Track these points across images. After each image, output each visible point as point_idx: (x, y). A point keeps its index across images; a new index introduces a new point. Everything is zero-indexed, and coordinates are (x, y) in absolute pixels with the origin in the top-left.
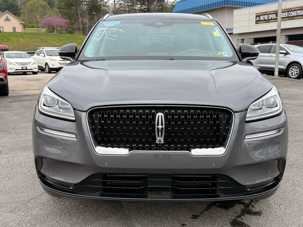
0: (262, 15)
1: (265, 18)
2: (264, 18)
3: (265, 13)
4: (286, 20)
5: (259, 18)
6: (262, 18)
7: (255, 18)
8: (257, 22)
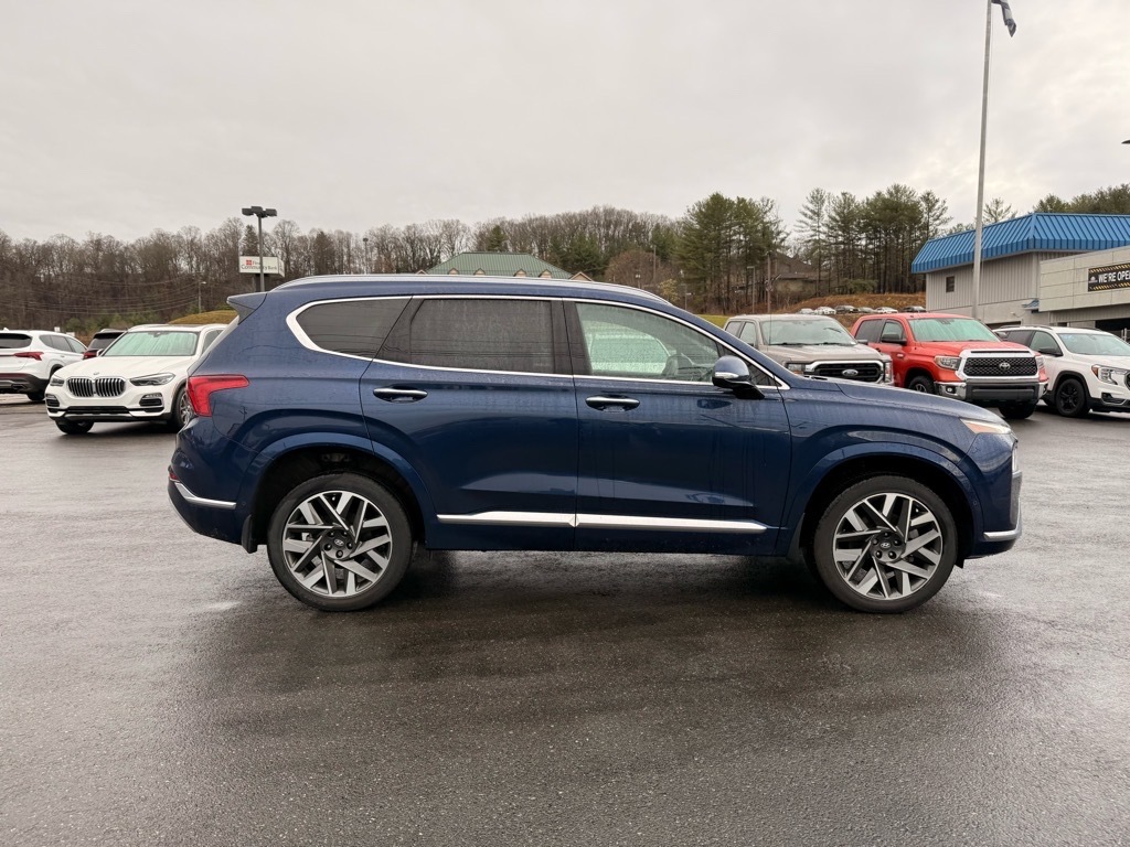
0: (1104, 273)
1: (1110, 278)
2: (1107, 279)
3: (1109, 267)
5: (1097, 278)
6: (1102, 278)
7: (1087, 279)
8: (1092, 287)
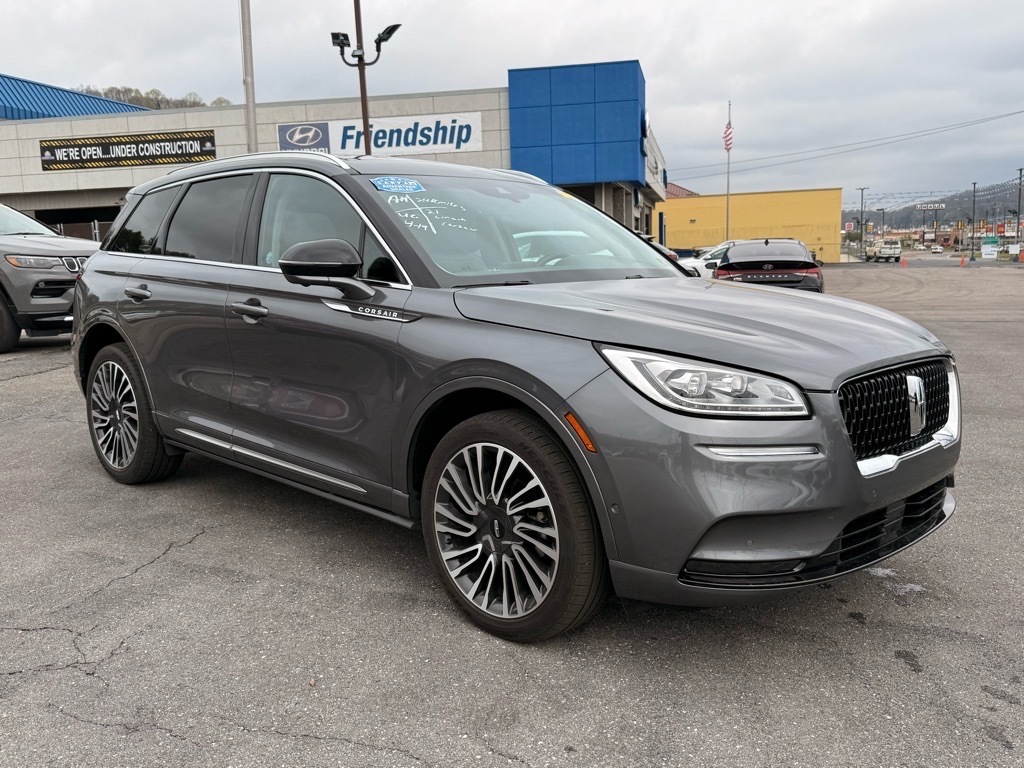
0: (60, 147)
1: (71, 154)
2: (68, 156)
3: (68, 140)
4: (133, 165)
5: (53, 154)
6: (60, 154)
7: (39, 154)
8: (47, 165)
